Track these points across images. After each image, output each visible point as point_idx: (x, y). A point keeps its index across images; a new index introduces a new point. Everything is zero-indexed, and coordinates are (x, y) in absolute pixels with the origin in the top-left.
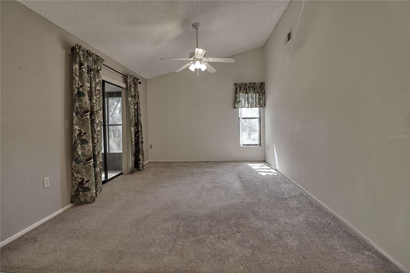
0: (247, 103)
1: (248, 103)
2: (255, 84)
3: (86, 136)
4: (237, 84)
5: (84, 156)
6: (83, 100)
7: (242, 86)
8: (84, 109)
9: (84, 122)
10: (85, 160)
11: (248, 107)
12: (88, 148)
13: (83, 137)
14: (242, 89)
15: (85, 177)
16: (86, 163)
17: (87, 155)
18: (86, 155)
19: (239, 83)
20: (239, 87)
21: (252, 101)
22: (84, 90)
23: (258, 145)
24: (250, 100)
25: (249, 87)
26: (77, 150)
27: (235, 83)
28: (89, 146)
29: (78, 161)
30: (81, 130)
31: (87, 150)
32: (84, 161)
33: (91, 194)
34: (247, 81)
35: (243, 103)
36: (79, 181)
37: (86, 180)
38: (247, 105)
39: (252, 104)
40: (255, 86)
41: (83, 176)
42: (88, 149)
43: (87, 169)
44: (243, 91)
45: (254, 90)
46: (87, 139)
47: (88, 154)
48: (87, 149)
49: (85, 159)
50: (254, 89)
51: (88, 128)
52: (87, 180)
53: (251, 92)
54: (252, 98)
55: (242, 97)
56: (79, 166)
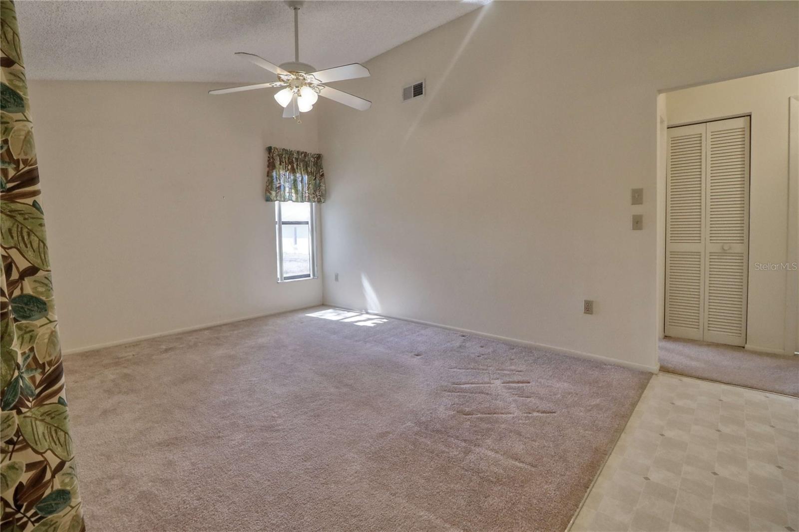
0: (293, 191)
1: (297, 192)
2: (306, 154)
3: (35, 281)
4: (275, 150)
5: (32, 370)
6: (18, 126)
7: (284, 156)
8: (22, 166)
9: (26, 223)
10: (39, 385)
11: (297, 201)
12: (49, 331)
13: (22, 289)
14: (284, 161)
15: (49, 455)
16: (44, 394)
17: (48, 359)
18: (41, 362)
19: (277, 147)
20: (279, 155)
21: (303, 189)
22: (18, 83)
23: (310, 276)
24: (300, 187)
25: (297, 159)
26: (12, 348)
27: (271, 147)
28: (51, 322)
29: (19, 395)
30: (10, 256)
31: (46, 341)
32: (37, 388)
33: (73, 512)
34: (293, 147)
35: (287, 190)
36: (21, 484)
37: (54, 462)
38: (294, 195)
39: (303, 195)
40: (306, 160)
41: (41, 454)
42: (47, 336)
43: (52, 418)
44: (286, 167)
45: (305, 168)
46: (42, 293)
47: (50, 356)
48: (43, 335)
49: (39, 378)
50: (306, 165)
51: (41, 250)
52: (60, 460)
53: (300, 169)
54: (302, 183)
55: (283, 177)
56: (25, 417)
